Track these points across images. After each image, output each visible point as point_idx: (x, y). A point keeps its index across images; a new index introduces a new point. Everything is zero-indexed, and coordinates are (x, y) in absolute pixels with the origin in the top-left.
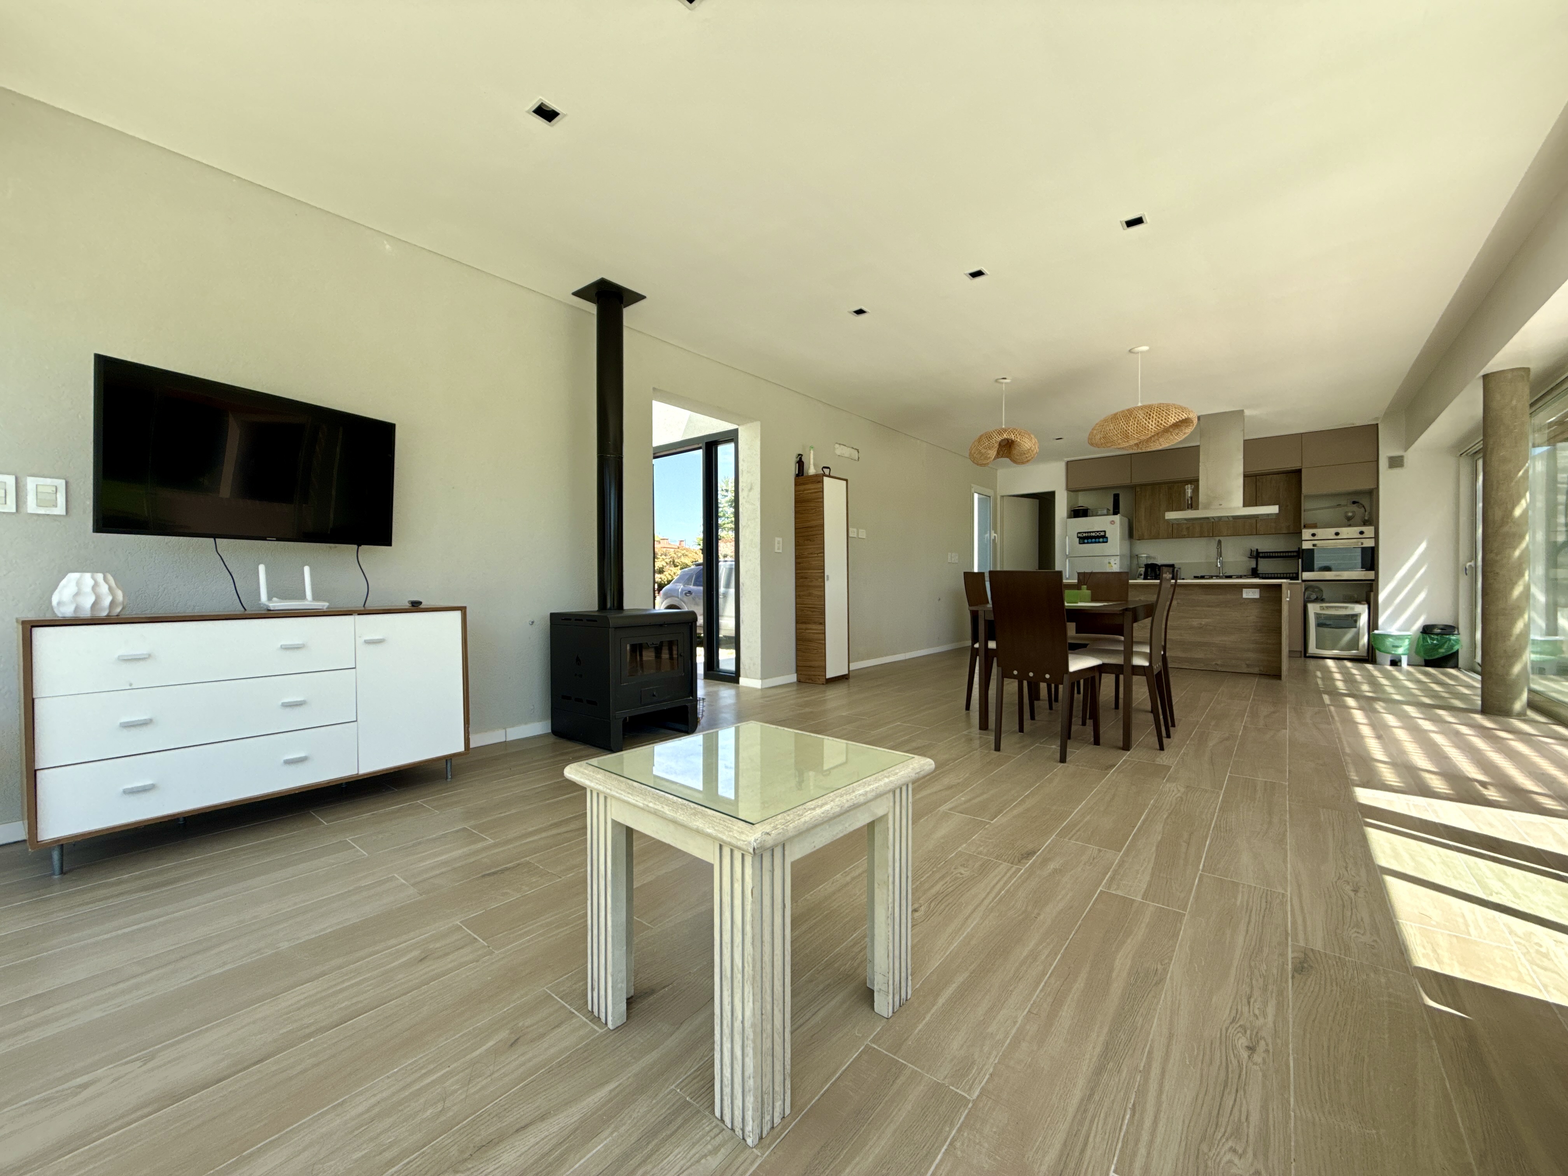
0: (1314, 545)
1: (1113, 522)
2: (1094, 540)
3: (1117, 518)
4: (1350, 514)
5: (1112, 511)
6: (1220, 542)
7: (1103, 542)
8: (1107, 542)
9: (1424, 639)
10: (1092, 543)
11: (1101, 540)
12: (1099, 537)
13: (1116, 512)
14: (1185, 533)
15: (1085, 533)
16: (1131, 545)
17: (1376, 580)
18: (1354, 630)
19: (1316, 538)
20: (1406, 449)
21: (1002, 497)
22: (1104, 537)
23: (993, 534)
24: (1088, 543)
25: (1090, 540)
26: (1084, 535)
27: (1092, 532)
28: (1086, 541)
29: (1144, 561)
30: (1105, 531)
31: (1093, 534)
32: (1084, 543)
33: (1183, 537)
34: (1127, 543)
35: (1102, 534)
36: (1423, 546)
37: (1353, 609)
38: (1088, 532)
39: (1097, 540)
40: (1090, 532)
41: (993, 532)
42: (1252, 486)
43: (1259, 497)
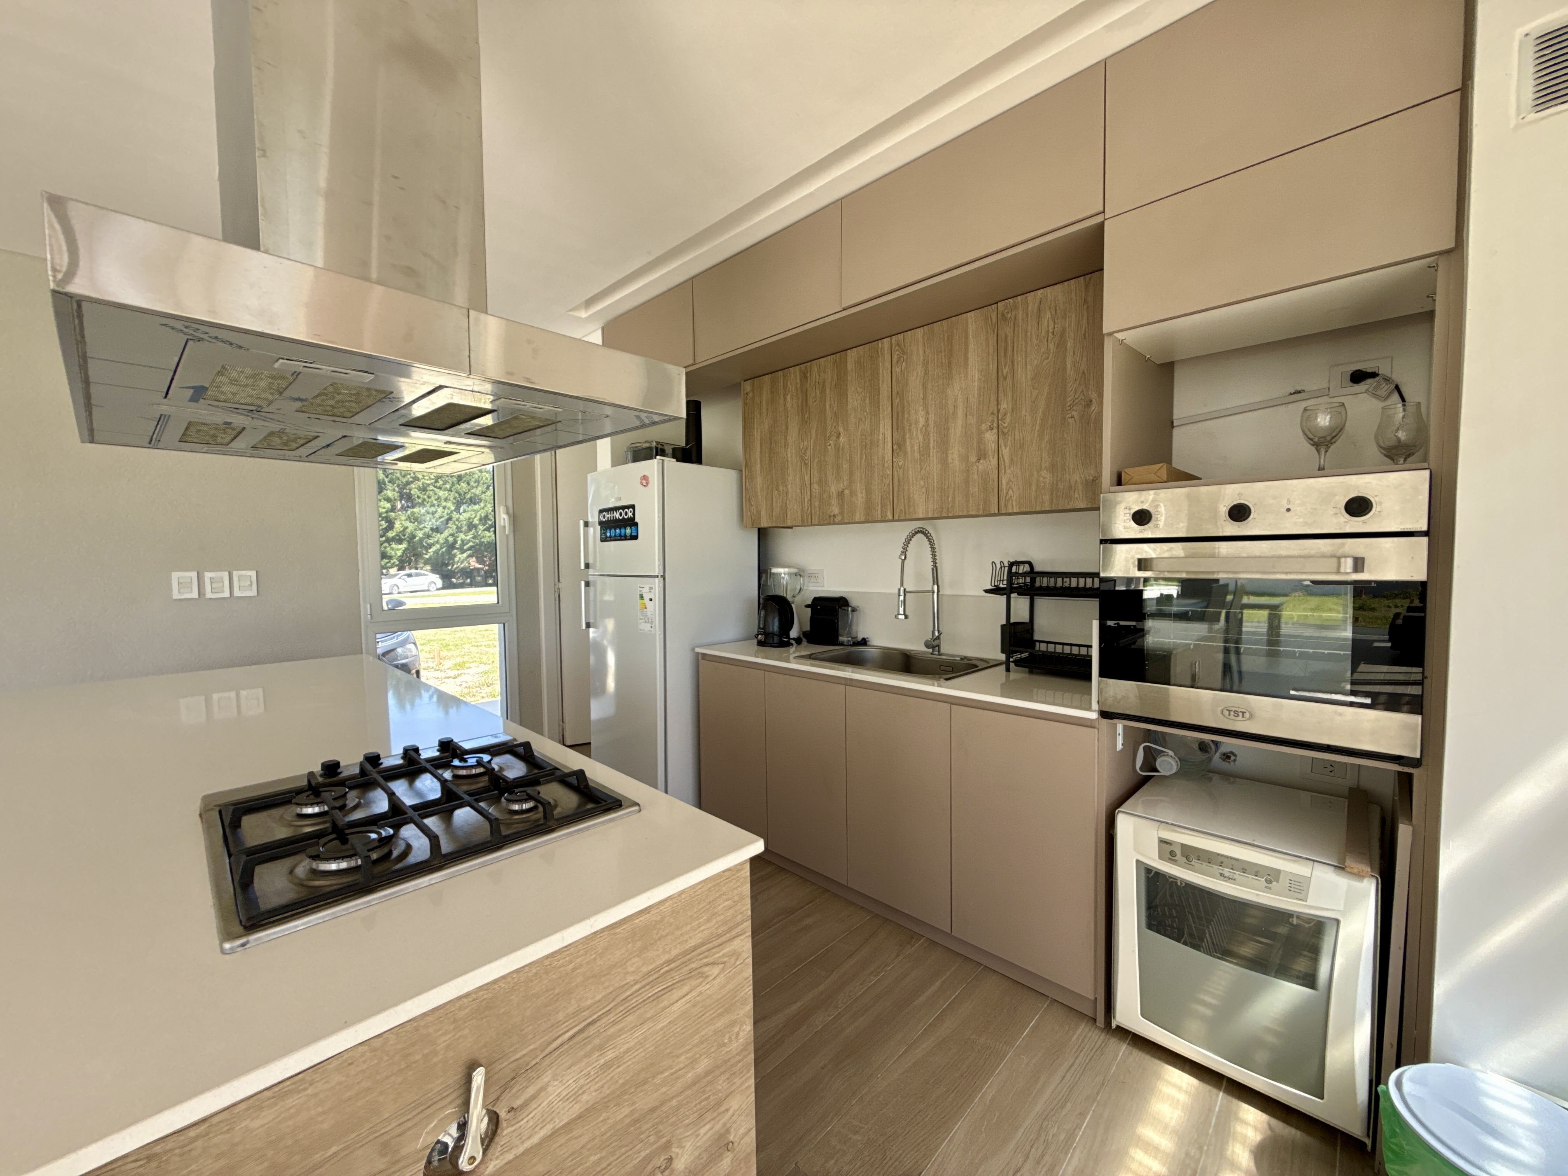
2: (620, 531)
3: (655, 467)
4: (1324, 420)
8: (635, 537)
10: (618, 539)
11: (629, 530)
12: (628, 525)
17: (1428, 763)
19: (1152, 530)
24: (614, 539)
25: (616, 532)
28: (610, 533)
32: (608, 539)
39: (626, 535)
42: (987, 340)
43: (1005, 378)
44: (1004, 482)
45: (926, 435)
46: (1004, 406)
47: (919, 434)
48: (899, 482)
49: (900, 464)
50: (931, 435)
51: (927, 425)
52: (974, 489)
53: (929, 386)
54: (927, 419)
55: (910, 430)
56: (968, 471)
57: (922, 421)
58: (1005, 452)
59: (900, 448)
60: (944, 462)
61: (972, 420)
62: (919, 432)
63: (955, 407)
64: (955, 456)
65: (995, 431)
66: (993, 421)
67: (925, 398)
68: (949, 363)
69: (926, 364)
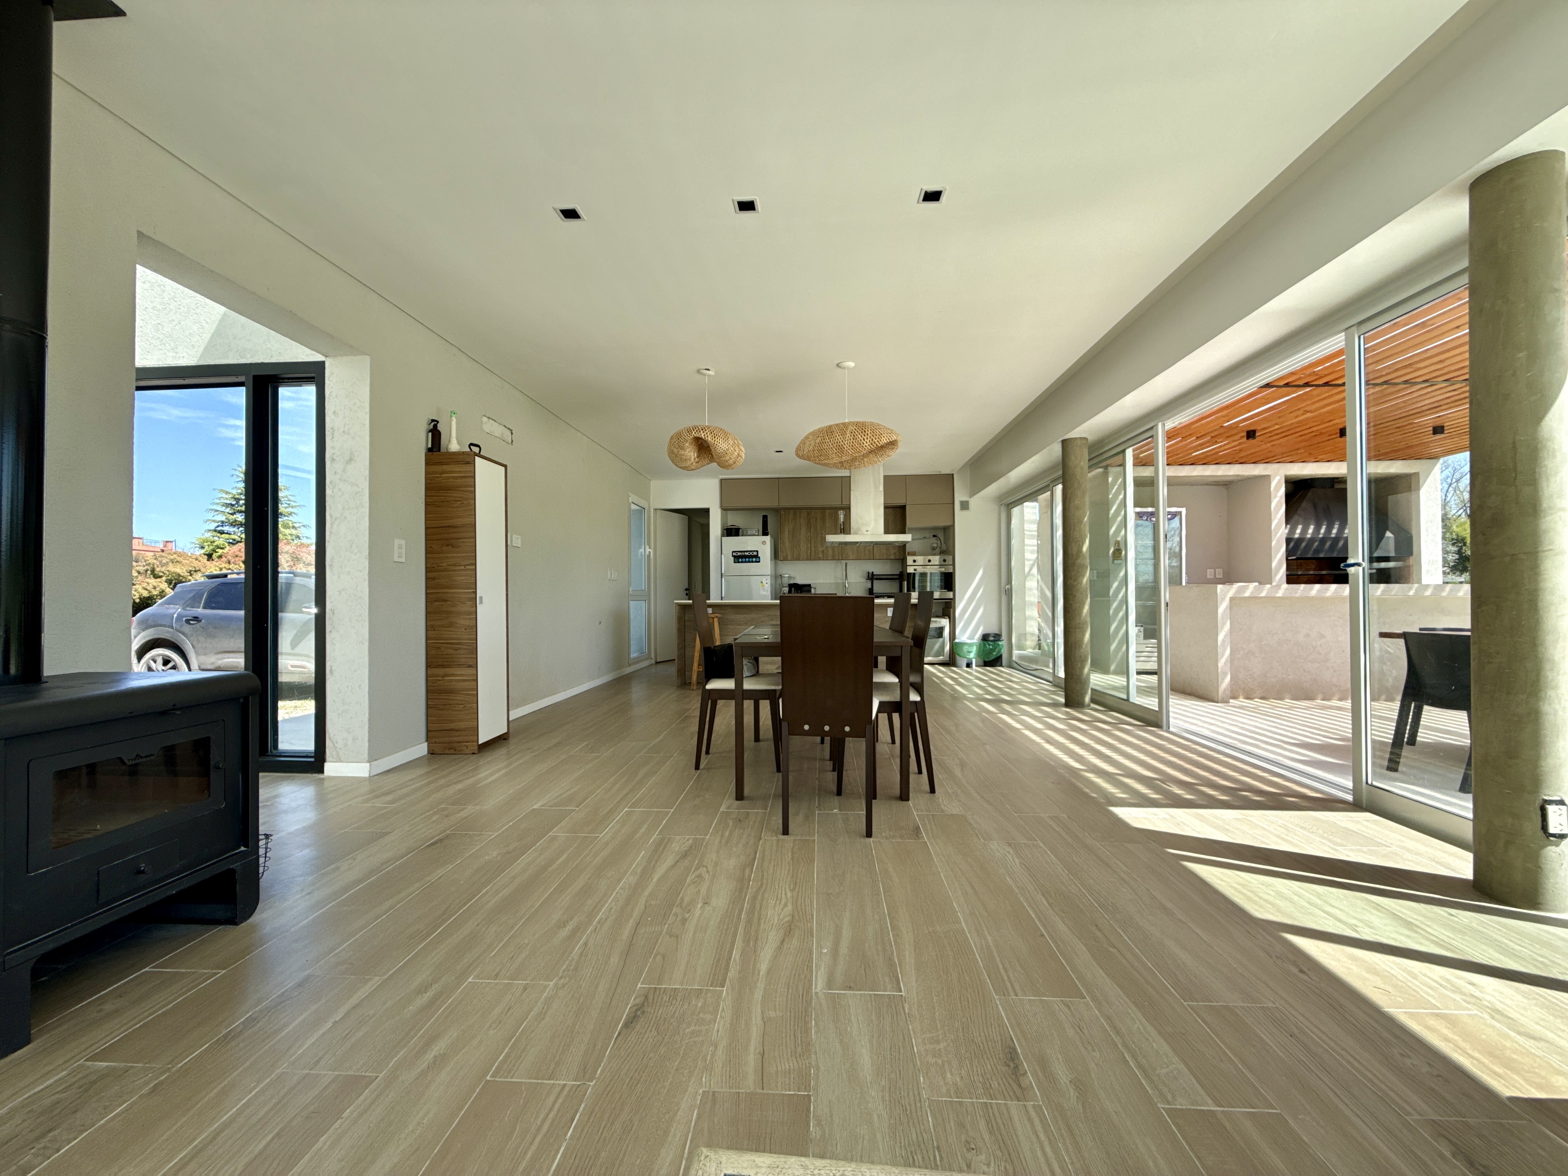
0: (915, 570)
1: (764, 543)
2: (747, 560)
3: (767, 539)
4: (935, 545)
5: (761, 532)
6: (846, 564)
7: (756, 562)
8: (759, 562)
9: (984, 645)
10: (746, 562)
11: (754, 559)
12: (752, 557)
13: (765, 533)
14: (821, 556)
15: (740, 552)
16: (776, 564)
17: (954, 599)
18: (941, 640)
19: (916, 564)
20: (970, 497)
21: (656, 510)
22: (757, 556)
23: (648, 550)
24: (742, 562)
25: (744, 560)
26: (739, 554)
27: (746, 551)
28: (740, 560)
29: (786, 582)
30: (757, 551)
31: (747, 554)
32: (739, 562)
33: (819, 559)
34: (773, 562)
35: (755, 553)
36: (981, 573)
37: (940, 622)
38: (742, 552)
39: (751, 560)
40: (744, 552)
41: (647, 547)
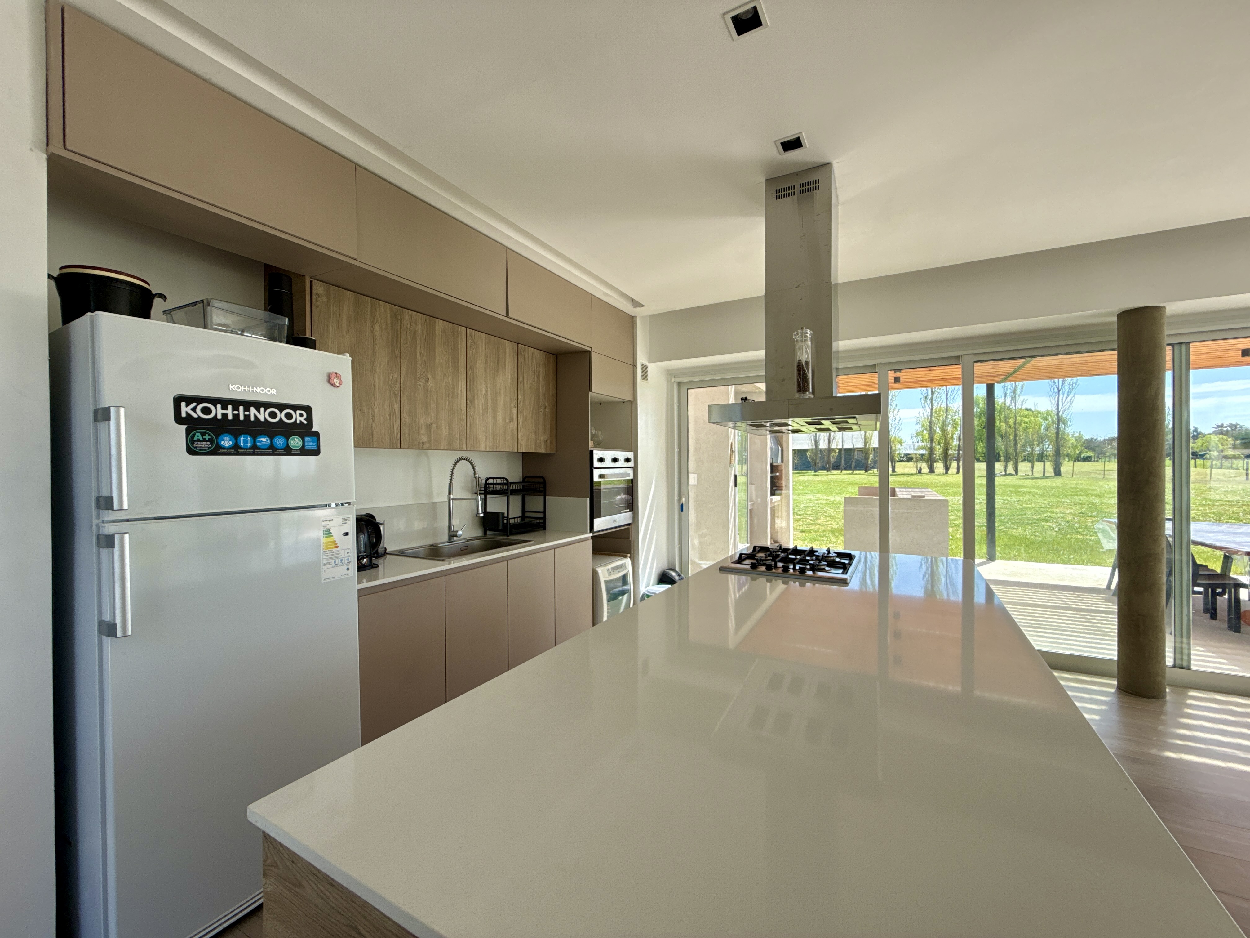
0: (601, 476)
7: (304, 452)
8: (316, 452)
10: (255, 451)
11: (295, 442)
17: (635, 525)
19: (604, 464)
20: (650, 360)
22: (307, 430)
24: (236, 450)
32: (217, 451)
37: (623, 566)
42: (514, 360)
43: (521, 383)
44: (520, 436)
45: (486, 400)
46: (520, 397)
47: (482, 398)
48: (470, 426)
49: (471, 414)
50: (489, 401)
51: (486, 394)
52: (508, 438)
53: (488, 371)
54: (487, 391)
55: (477, 393)
56: (506, 427)
57: (484, 392)
58: (520, 420)
59: (471, 404)
60: (495, 418)
61: (508, 400)
62: (482, 396)
63: (500, 389)
64: (500, 416)
65: (517, 408)
66: (515, 403)
67: (486, 377)
68: (498, 362)
69: (486, 357)
